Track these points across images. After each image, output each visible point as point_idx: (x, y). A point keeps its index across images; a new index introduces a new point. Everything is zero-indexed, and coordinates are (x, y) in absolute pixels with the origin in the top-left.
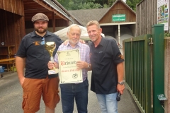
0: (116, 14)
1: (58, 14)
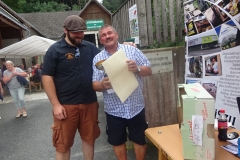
0: (91, 19)
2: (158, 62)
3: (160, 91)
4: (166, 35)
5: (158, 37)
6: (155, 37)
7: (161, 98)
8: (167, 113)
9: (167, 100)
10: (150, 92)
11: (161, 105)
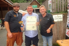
0: (34, 5)
1: (10, 5)
2: (58, 18)
3: (58, 27)
4: (61, 9)
5: (58, 10)
6: (57, 10)
7: (58, 29)
8: (60, 34)
9: (60, 30)
10: (55, 28)
11: (58, 32)
